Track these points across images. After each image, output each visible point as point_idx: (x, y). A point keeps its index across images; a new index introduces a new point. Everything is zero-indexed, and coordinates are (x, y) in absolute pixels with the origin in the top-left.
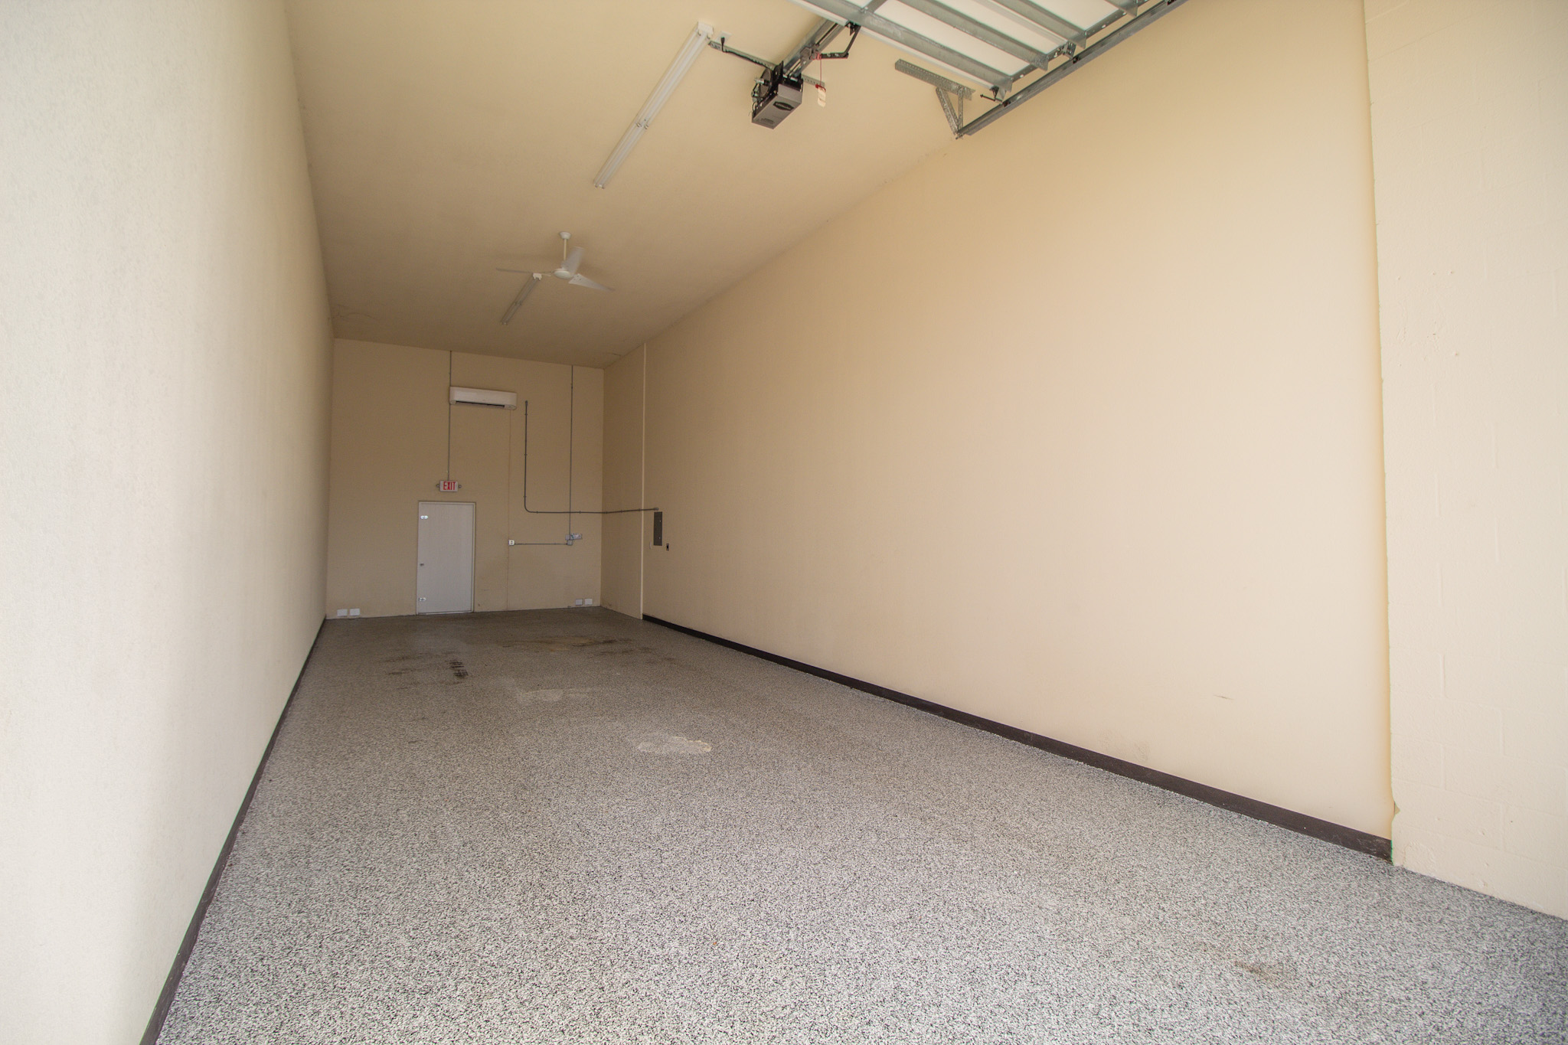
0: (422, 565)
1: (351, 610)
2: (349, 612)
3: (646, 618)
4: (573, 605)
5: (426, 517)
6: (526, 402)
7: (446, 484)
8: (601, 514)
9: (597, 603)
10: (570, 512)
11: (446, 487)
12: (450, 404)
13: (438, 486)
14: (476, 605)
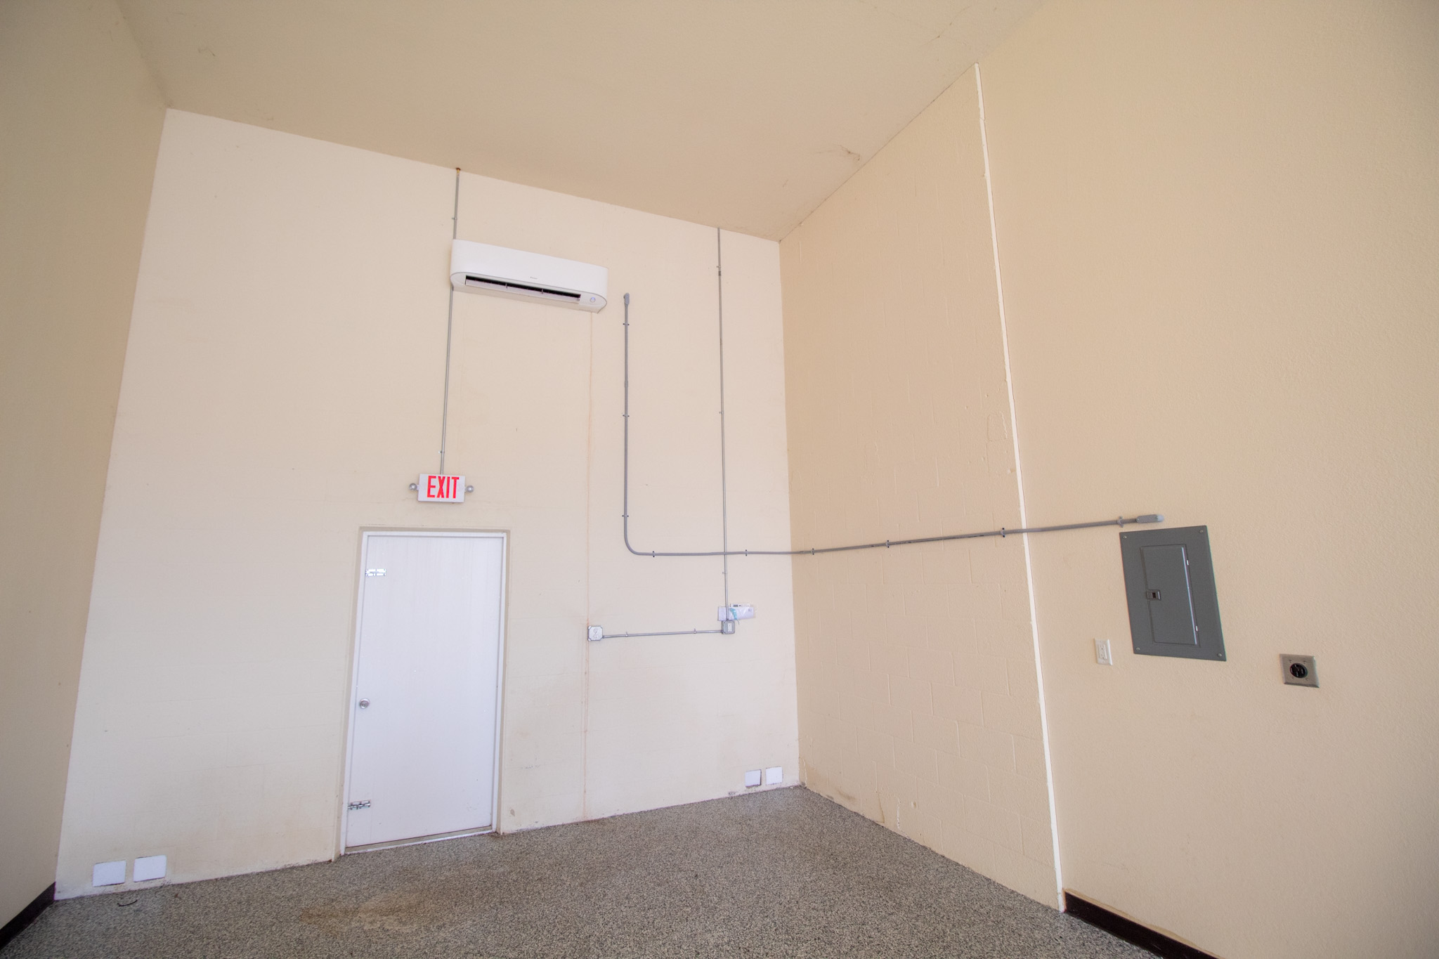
0: (364, 704)
1: (138, 863)
2: (130, 870)
3: (1078, 908)
4: (740, 790)
5: (382, 571)
6: (626, 297)
7: (435, 482)
8: (789, 557)
9: (793, 779)
10: (725, 554)
11: (435, 491)
12: (452, 288)
13: (414, 488)
14: (505, 813)
